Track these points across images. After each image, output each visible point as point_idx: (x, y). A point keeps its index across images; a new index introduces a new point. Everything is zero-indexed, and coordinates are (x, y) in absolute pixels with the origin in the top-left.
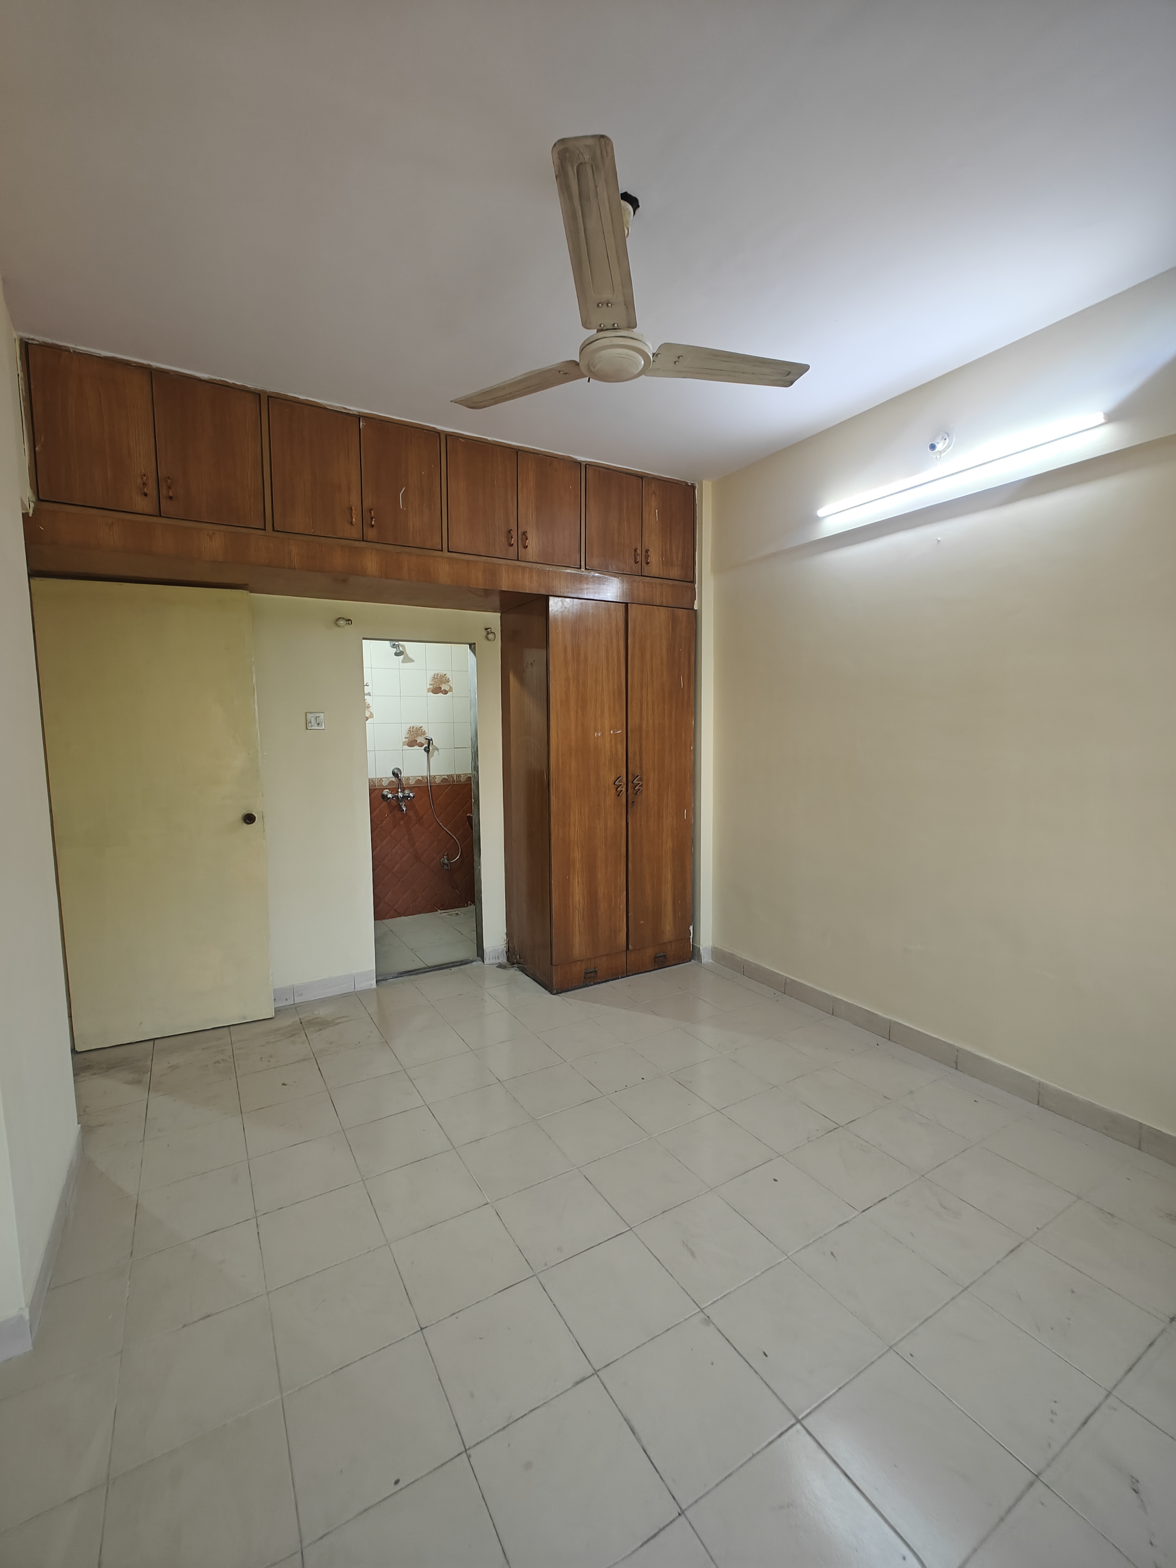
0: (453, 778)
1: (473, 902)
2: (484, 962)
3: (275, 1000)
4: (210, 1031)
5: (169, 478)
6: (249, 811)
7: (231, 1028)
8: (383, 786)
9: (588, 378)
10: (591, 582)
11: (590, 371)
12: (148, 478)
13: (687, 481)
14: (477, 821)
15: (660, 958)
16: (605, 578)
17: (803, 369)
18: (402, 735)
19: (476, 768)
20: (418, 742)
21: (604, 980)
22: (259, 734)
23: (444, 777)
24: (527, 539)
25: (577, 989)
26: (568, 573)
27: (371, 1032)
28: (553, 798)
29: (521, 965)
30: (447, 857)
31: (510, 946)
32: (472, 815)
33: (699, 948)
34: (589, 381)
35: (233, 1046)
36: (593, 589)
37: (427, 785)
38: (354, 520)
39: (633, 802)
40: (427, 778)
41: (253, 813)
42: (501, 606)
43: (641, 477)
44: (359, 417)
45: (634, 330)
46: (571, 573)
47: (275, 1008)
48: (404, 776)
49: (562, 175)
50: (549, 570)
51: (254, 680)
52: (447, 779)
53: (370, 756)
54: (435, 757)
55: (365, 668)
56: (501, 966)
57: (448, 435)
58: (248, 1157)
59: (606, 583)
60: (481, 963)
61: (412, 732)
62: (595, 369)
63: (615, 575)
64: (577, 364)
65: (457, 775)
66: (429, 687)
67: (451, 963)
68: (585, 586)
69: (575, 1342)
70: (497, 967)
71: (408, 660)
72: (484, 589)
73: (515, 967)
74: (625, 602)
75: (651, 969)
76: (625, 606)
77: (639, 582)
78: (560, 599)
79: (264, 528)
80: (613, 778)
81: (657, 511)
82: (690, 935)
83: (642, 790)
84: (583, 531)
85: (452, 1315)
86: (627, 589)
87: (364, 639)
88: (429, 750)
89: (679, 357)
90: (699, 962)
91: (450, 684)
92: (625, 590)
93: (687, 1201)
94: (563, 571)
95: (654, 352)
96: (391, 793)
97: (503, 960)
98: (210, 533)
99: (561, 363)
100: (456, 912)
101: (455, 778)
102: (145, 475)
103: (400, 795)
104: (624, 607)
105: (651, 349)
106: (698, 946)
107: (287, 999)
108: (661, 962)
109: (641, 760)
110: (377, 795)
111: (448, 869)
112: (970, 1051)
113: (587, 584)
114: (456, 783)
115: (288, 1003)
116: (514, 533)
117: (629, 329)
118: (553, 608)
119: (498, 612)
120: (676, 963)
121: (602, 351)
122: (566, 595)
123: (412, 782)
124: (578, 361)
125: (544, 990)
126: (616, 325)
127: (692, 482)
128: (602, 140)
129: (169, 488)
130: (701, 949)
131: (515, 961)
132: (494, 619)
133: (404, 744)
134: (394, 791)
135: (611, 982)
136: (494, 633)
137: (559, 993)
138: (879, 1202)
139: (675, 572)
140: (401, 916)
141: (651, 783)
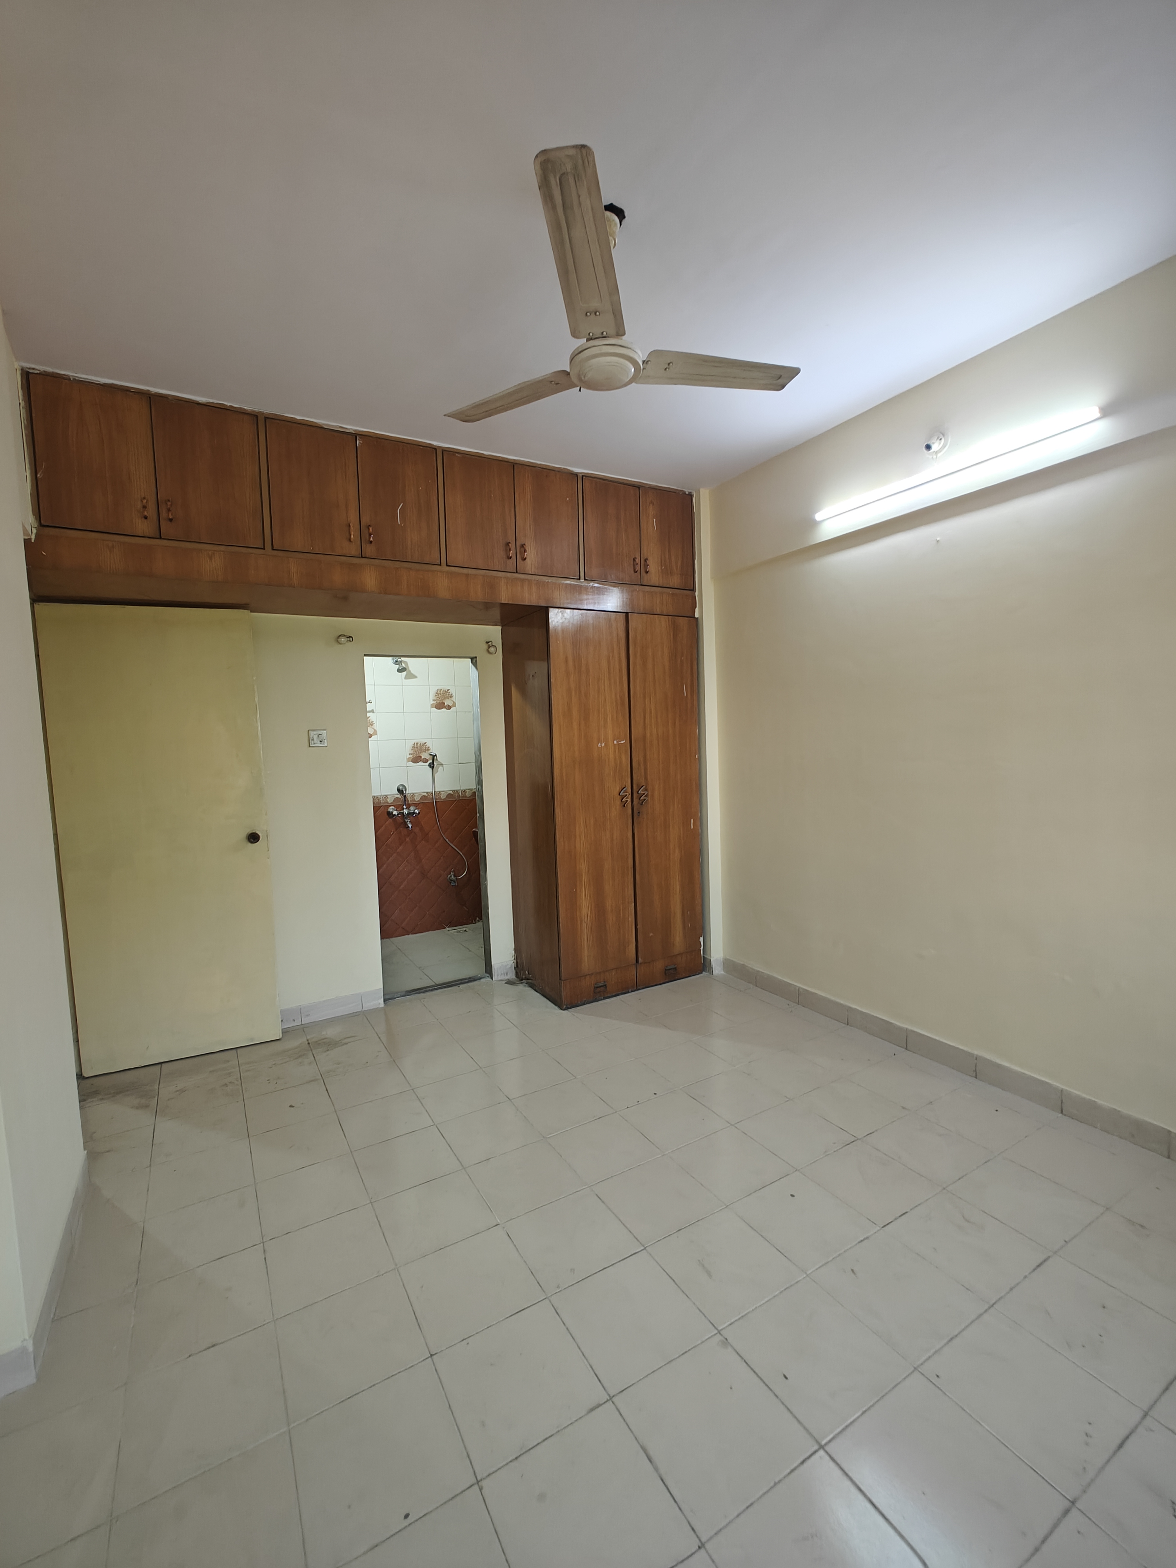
0: (459, 794)
1: (481, 919)
2: (492, 978)
3: (282, 1021)
4: (218, 1054)
5: (169, 501)
6: (253, 830)
7: (239, 1050)
8: (389, 803)
9: (579, 388)
10: (590, 592)
11: (580, 379)
12: (147, 500)
13: (684, 490)
14: (482, 836)
15: (670, 971)
16: (606, 588)
17: (794, 372)
18: (406, 752)
19: (480, 782)
20: (422, 758)
21: (614, 994)
22: (262, 752)
23: (449, 792)
24: (525, 551)
25: (586, 1004)
26: (567, 584)
27: (379, 1052)
28: (558, 810)
29: (530, 981)
30: (453, 873)
31: (518, 961)
32: (477, 830)
33: (710, 960)
34: (580, 390)
35: (241, 1068)
36: (592, 599)
37: (432, 801)
38: (352, 536)
39: (639, 813)
40: (432, 794)
41: (258, 832)
42: (501, 619)
43: (638, 487)
44: (355, 435)
45: (624, 338)
46: (570, 584)
47: (282, 1029)
48: (410, 792)
49: (544, 185)
50: (548, 582)
51: (256, 699)
52: (452, 795)
53: (374, 773)
54: (440, 773)
55: (367, 685)
56: (509, 982)
57: (444, 451)
58: (255, 1182)
59: (606, 593)
60: (489, 979)
61: (416, 749)
62: (586, 378)
63: (615, 584)
64: (568, 374)
65: (462, 790)
66: (432, 702)
67: (459, 980)
68: (585, 597)
69: (588, 1366)
70: (505, 983)
71: (410, 676)
72: (482, 602)
73: (524, 982)
74: (626, 611)
75: (661, 982)
76: (626, 615)
77: (639, 591)
78: (560, 610)
79: (262, 547)
80: (618, 789)
81: (655, 520)
82: (701, 947)
83: (648, 800)
84: (581, 541)
85: (463, 1340)
86: (627, 598)
87: (365, 655)
88: (434, 766)
89: (669, 364)
90: (710, 974)
91: (453, 698)
92: (625, 600)
93: (702, 1219)
94: (563, 582)
95: (644, 359)
96: (396, 810)
97: (512, 976)
98: (210, 553)
99: (552, 373)
100: (464, 929)
101: (460, 794)
102: (144, 498)
103: (406, 811)
104: (624, 616)
105: (640, 356)
106: (709, 958)
107: (294, 1020)
108: (671, 974)
109: (645, 770)
110: (381, 812)
111: (455, 885)
112: (989, 1059)
113: (587, 595)
114: (461, 798)
115: (295, 1024)
116: (512, 546)
117: (619, 337)
118: (553, 619)
119: (500, 626)
120: (688, 976)
121: (591, 361)
122: (565, 606)
123: (417, 798)
124: (569, 371)
125: (554, 1005)
126: (605, 333)
127: (689, 491)
128: (584, 151)
129: (169, 510)
130: (712, 961)
131: (524, 977)
132: (494, 632)
133: (408, 760)
134: (399, 807)
135: (621, 996)
136: (495, 646)
137: (568, 1008)
138: (900, 1216)
139: (675, 581)
140: (409, 935)
141: (656, 794)
